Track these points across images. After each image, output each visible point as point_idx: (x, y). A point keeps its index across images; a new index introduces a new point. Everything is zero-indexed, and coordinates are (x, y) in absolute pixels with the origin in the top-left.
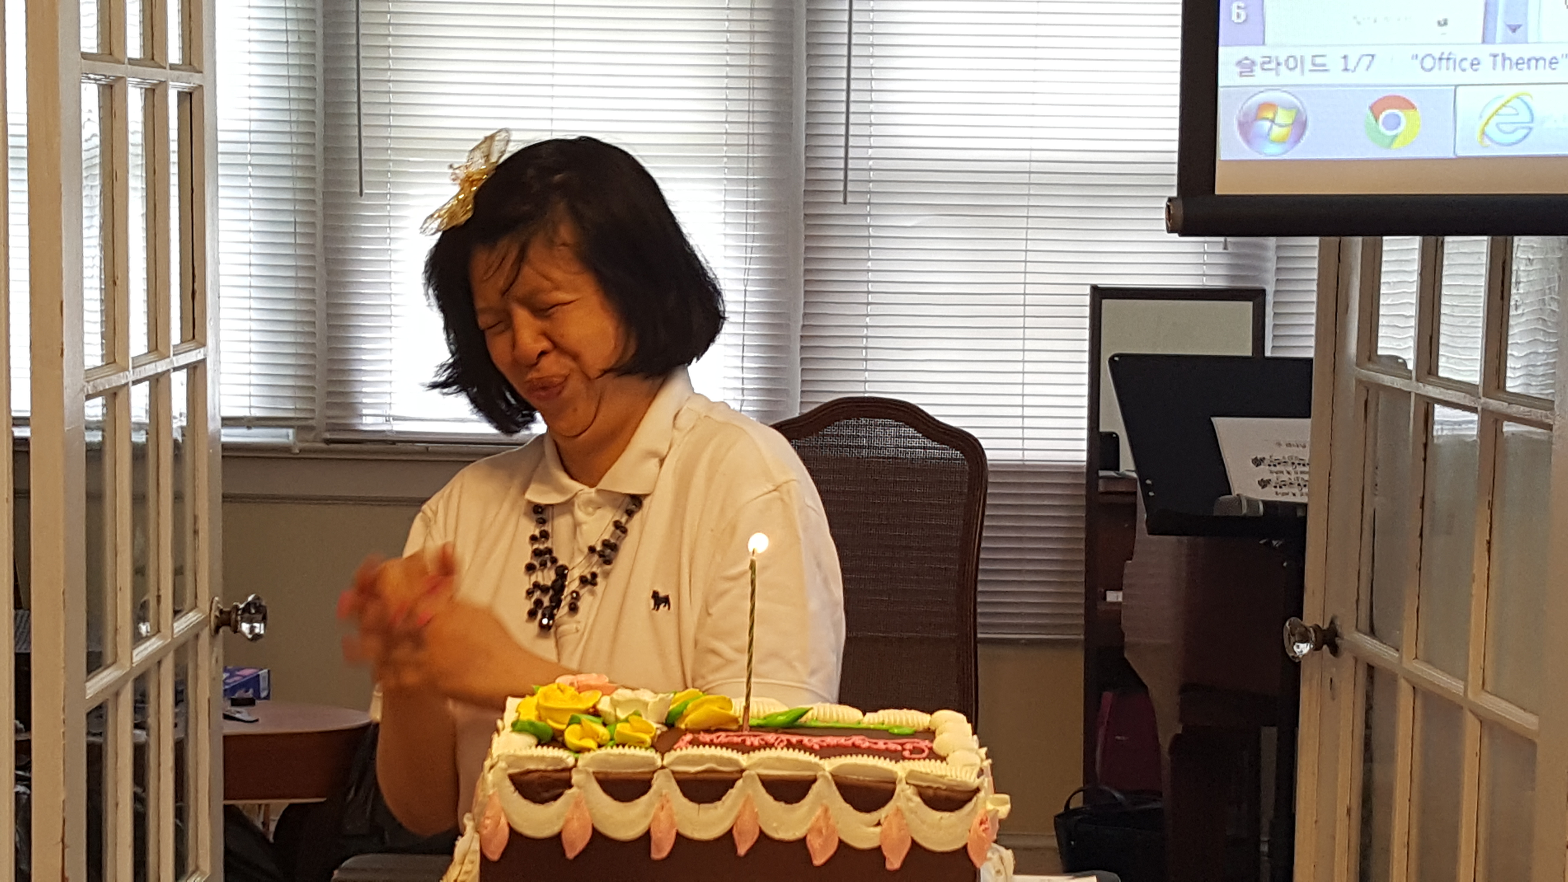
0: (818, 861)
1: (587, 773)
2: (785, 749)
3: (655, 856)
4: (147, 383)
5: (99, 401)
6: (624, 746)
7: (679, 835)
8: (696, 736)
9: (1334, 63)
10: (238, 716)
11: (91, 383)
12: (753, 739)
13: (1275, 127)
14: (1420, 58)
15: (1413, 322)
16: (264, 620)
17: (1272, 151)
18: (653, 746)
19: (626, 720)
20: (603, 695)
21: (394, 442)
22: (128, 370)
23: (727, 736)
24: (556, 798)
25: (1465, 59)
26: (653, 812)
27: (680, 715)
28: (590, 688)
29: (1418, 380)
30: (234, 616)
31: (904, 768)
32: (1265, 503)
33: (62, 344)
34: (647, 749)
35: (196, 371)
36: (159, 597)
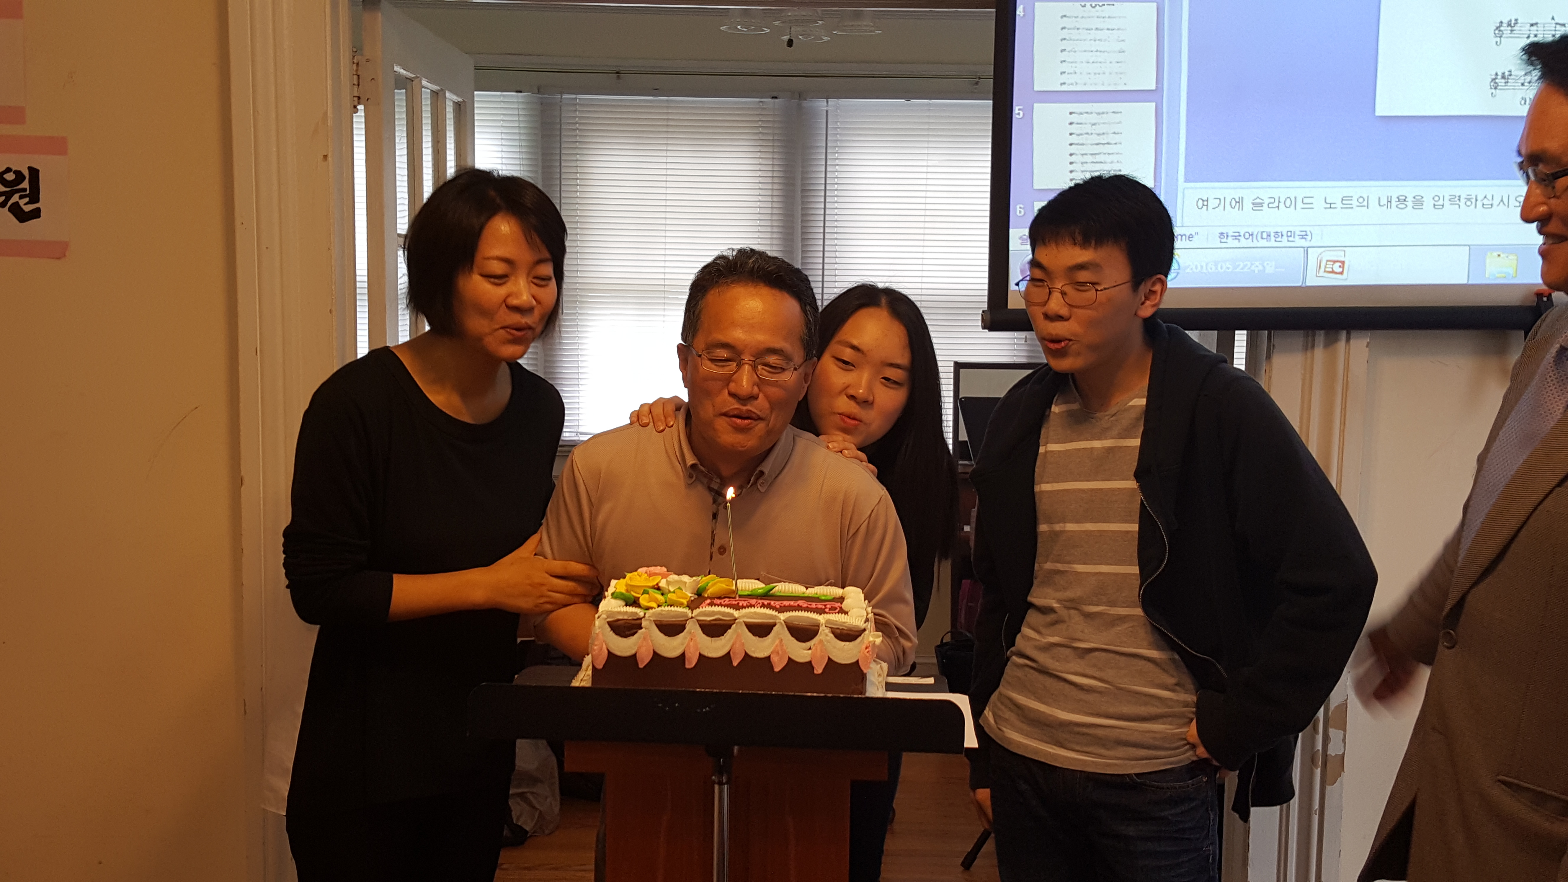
0: (777, 669)
1: (651, 620)
2: (760, 608)
3: (688, 666)
6: (671, 606)
7: (700, 655)
8: (712, 600)
12: (743, 602)
18: (688, 606)
19: (674, 592)
20: (662, 578)
23: (729, 601)
24: (633, 634)
26: (687, 641)
27: (705, 589)
28: (656, 574)
31: (824, 618)
34: (684, 608)
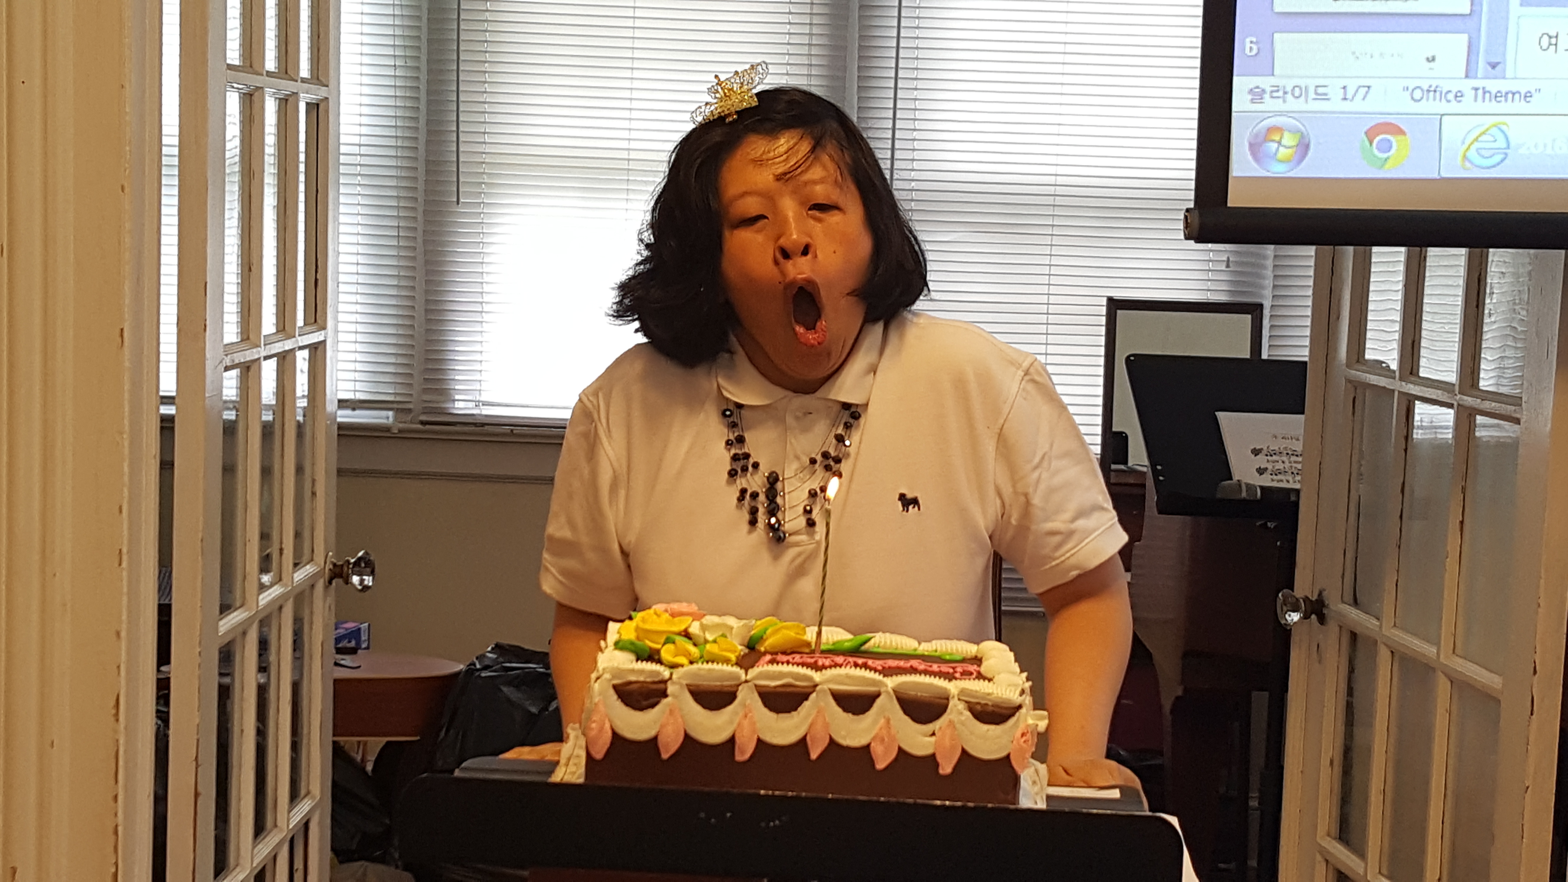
0: (880, 766)
1: (681, 685)
2: (853, 668)
3: (739, 757)
4: (276, 359)
5: (234, 373)
6: (713, 663)
7: (760, 741)
8: (774, 656)
9: (1336, 94)
10: (342, 662)
11: (229, 356)
12: (824, 660)
13: (1281, 149)
14: (1410, 90)
15: (1397, 327)
16: (372, 573)
17: (1278, 170)
18: (737, 664)
19: (715, 641)
20: (693, 620)
21: (483, 425)
22: (260, 346)
23: (802, 657)
24: (653, 706)
25: (1450, 91)
26: (737, 720)
27: (760, 639)
28: (681, 614)
29: (1401, 379)
30: (345, 569)
31: (956, 687)
32: (1262, 488)
33: (206, 320)
34: (732, 665)
35: (317, 350)
36: (281, 550)
